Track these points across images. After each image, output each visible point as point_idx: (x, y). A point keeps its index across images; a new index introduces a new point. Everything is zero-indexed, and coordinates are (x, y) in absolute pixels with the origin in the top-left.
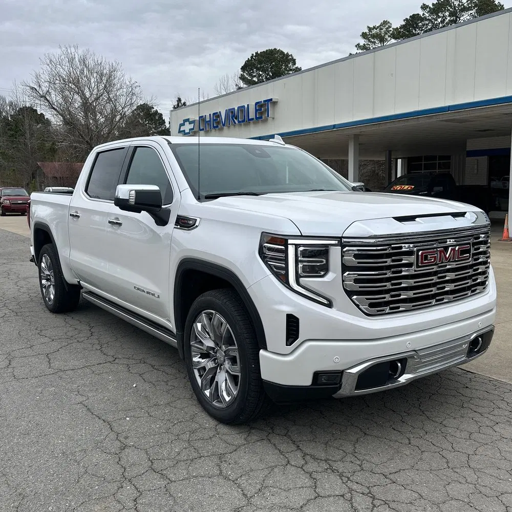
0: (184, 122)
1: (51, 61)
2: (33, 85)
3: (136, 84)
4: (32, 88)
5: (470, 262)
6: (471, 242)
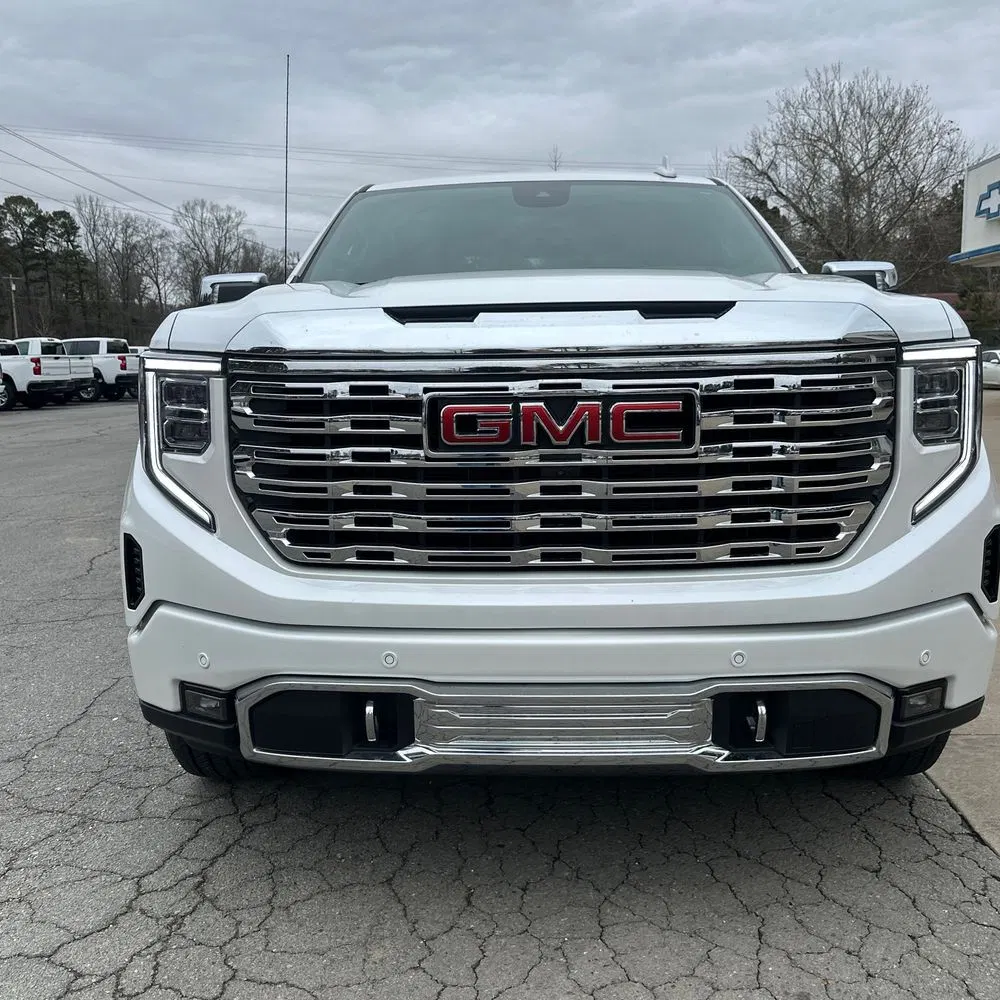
0: (990, 191)
1: (788, 104)
2: (745, 154)
3: (953, 126)
4: (744, 160)
5: (695, 455)
6: (698, 392)
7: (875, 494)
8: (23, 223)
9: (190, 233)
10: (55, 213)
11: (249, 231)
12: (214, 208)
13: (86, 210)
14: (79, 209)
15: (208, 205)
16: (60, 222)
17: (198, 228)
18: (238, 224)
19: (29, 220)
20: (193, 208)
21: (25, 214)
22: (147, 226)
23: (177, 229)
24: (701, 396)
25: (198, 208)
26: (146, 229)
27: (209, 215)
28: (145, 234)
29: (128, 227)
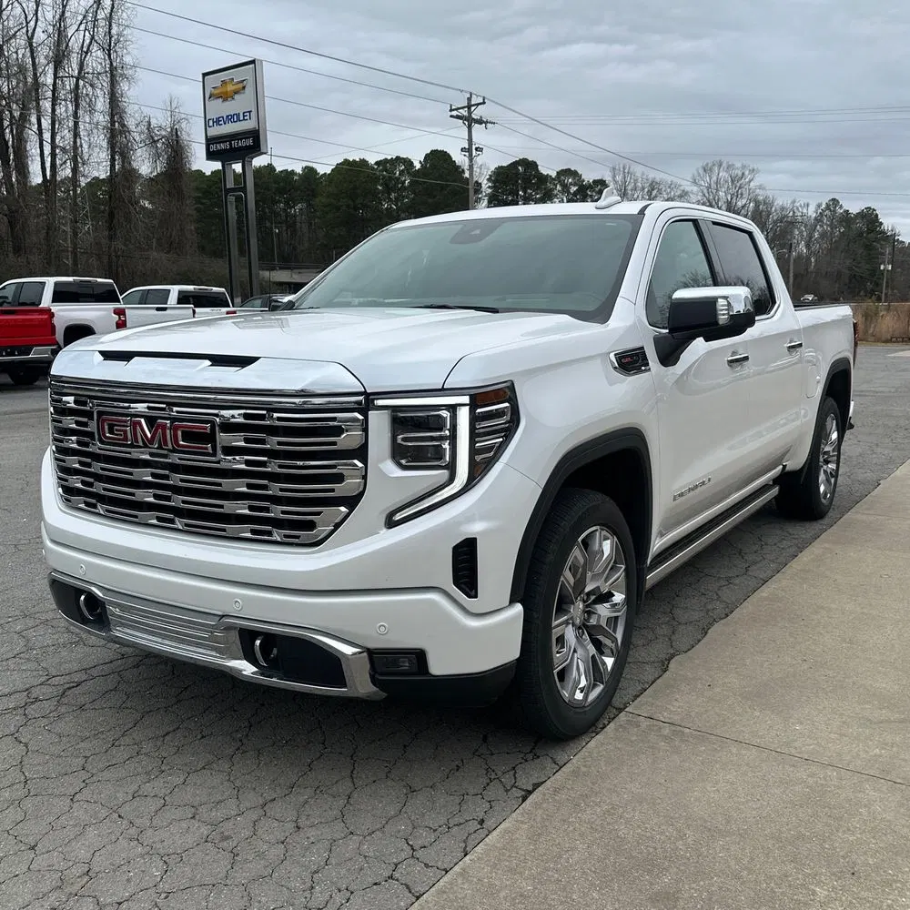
5: (218, 462)
6: (218, 420)
7: (352, 502)
8: (569, 192)
9: (705, 191)
10: (594, 181)
11: (761, 187)
12: (729, 167)
13: (619, 178)
14: (614, 177)
15: (724, 165)
16: (597, 189)
17: (713, 186)
18: (750, 181)
19: (573, 189)
20: (711, 170)
21: (571, 184)
22: (669, 187)
23: (695, 189)
24: (222, 423)
25: (716, 169)
26: (669, 190)
27: (725, 174)
28: (667, 194)
29: (653, 190)
